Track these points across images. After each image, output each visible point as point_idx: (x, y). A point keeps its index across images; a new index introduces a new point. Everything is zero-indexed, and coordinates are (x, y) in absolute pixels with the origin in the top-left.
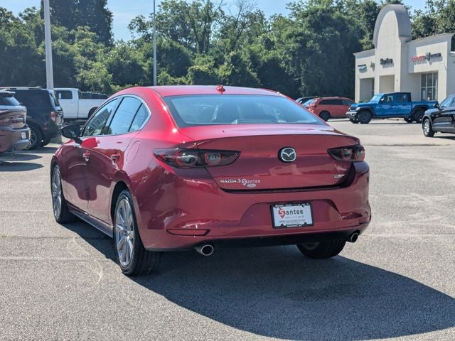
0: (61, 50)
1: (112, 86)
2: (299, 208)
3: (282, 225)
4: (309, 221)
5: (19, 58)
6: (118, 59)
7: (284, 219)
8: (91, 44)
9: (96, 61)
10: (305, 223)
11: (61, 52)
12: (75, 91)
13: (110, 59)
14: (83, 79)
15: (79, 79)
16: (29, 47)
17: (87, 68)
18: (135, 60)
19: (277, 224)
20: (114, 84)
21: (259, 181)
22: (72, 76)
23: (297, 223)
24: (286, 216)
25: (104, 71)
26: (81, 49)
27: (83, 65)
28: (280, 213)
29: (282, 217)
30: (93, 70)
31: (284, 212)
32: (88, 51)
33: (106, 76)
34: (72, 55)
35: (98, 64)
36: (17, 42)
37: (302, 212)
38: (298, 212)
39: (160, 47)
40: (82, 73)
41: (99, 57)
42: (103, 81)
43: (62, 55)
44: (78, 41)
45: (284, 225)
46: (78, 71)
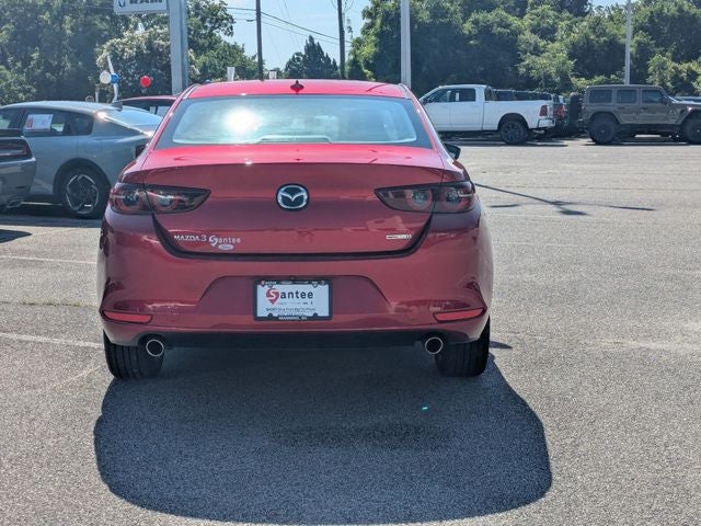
0: (500, 25)
1: (573, 80)
2: (306, 288)
3: (270, 315)
4: (324, 311)
5: (434, 40)
6: (587, 37)
7: (276, 305)
8: (551, 13)
9: (553, 41)
10: (315, 315)
11: (499, 29)
12: (480, 89)
13: (575, 36)
14: (529, 69)
15: (522, 70)
16: (450, 23)
17: (537, 51)
18: (615, 36)
19: (262, 312)
20: (577, 76)
21: (239, 240)
22: (512, 66)
23: (300, 313)
24: (280, 299)
25: (563, 55)
26: (535, 23)
27: (532, 48)
28: (268, 295)
29: (273, 302)
30: (546, 54)
31: (277, 294)
32: (545, 25)
33: (564, 63)
34: (517, 33)
35: (557, 45)
36: (434, 15)
37: (310, 295)
38: (303, 295)
39: (662, 13)
40: (529, 60)
41: (558, 35)
42: (558, 72)
43: (500, 33)
44: (532, 9)
45: (275, 315)
46: (523, 57)
